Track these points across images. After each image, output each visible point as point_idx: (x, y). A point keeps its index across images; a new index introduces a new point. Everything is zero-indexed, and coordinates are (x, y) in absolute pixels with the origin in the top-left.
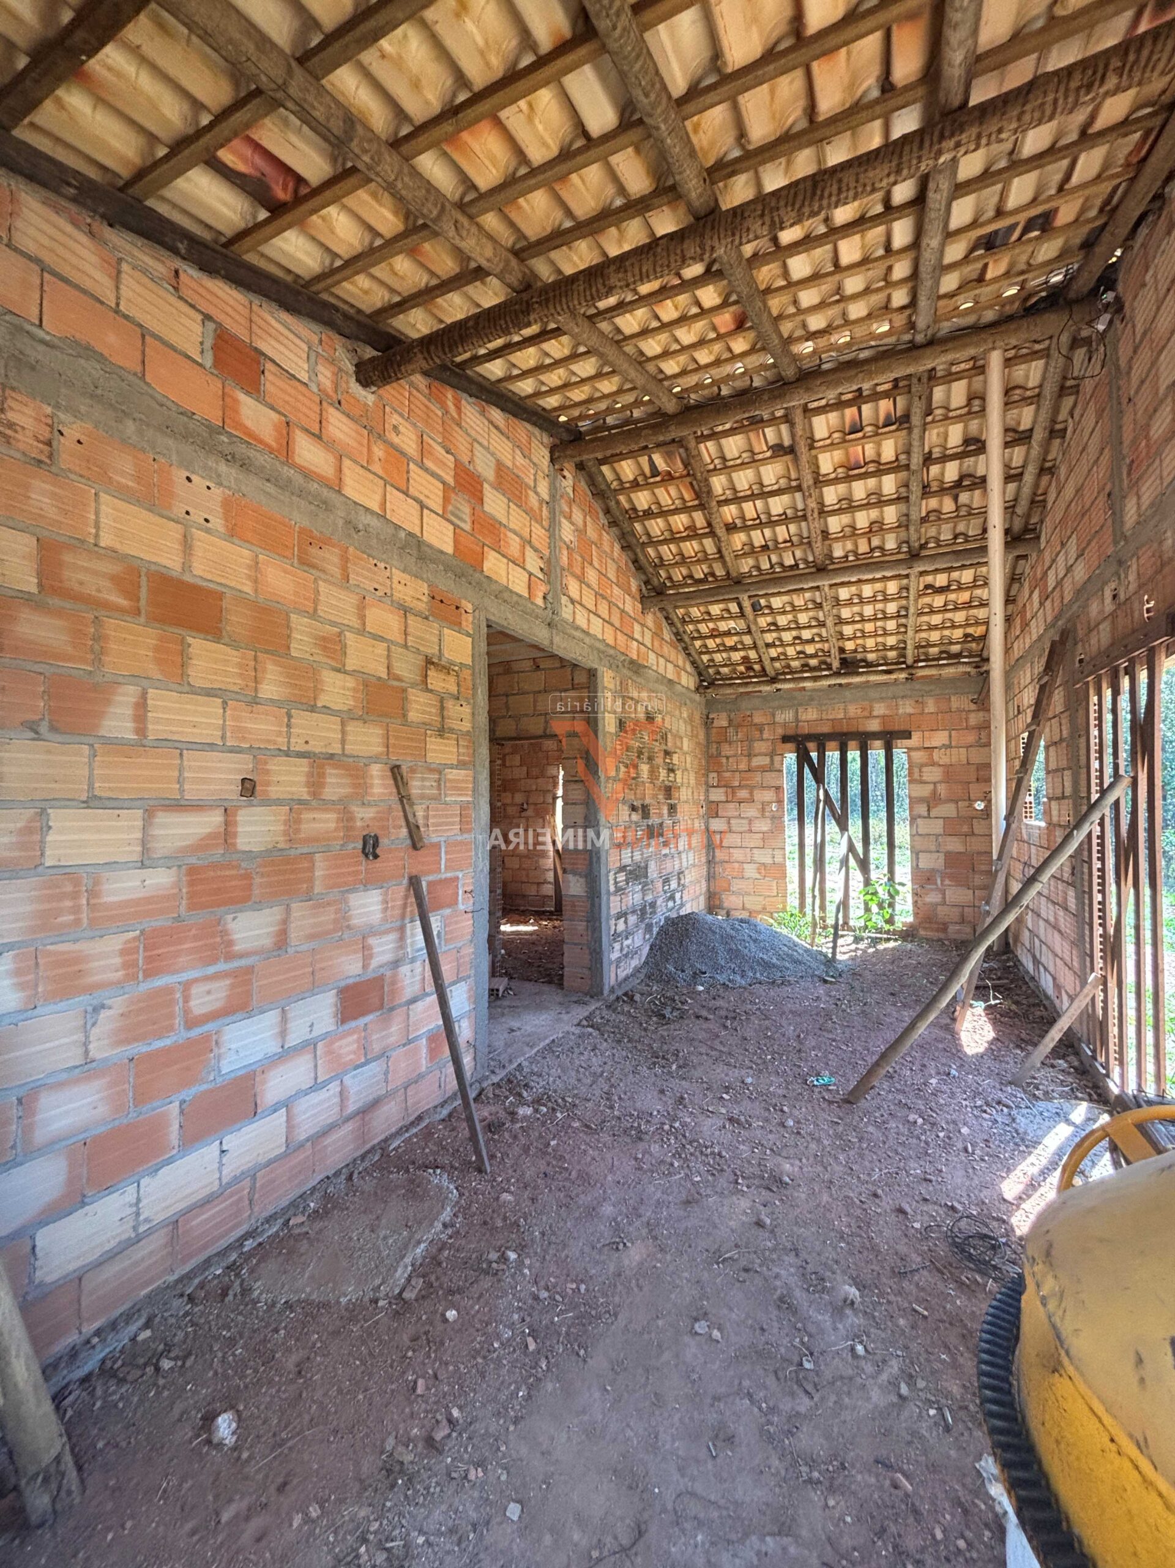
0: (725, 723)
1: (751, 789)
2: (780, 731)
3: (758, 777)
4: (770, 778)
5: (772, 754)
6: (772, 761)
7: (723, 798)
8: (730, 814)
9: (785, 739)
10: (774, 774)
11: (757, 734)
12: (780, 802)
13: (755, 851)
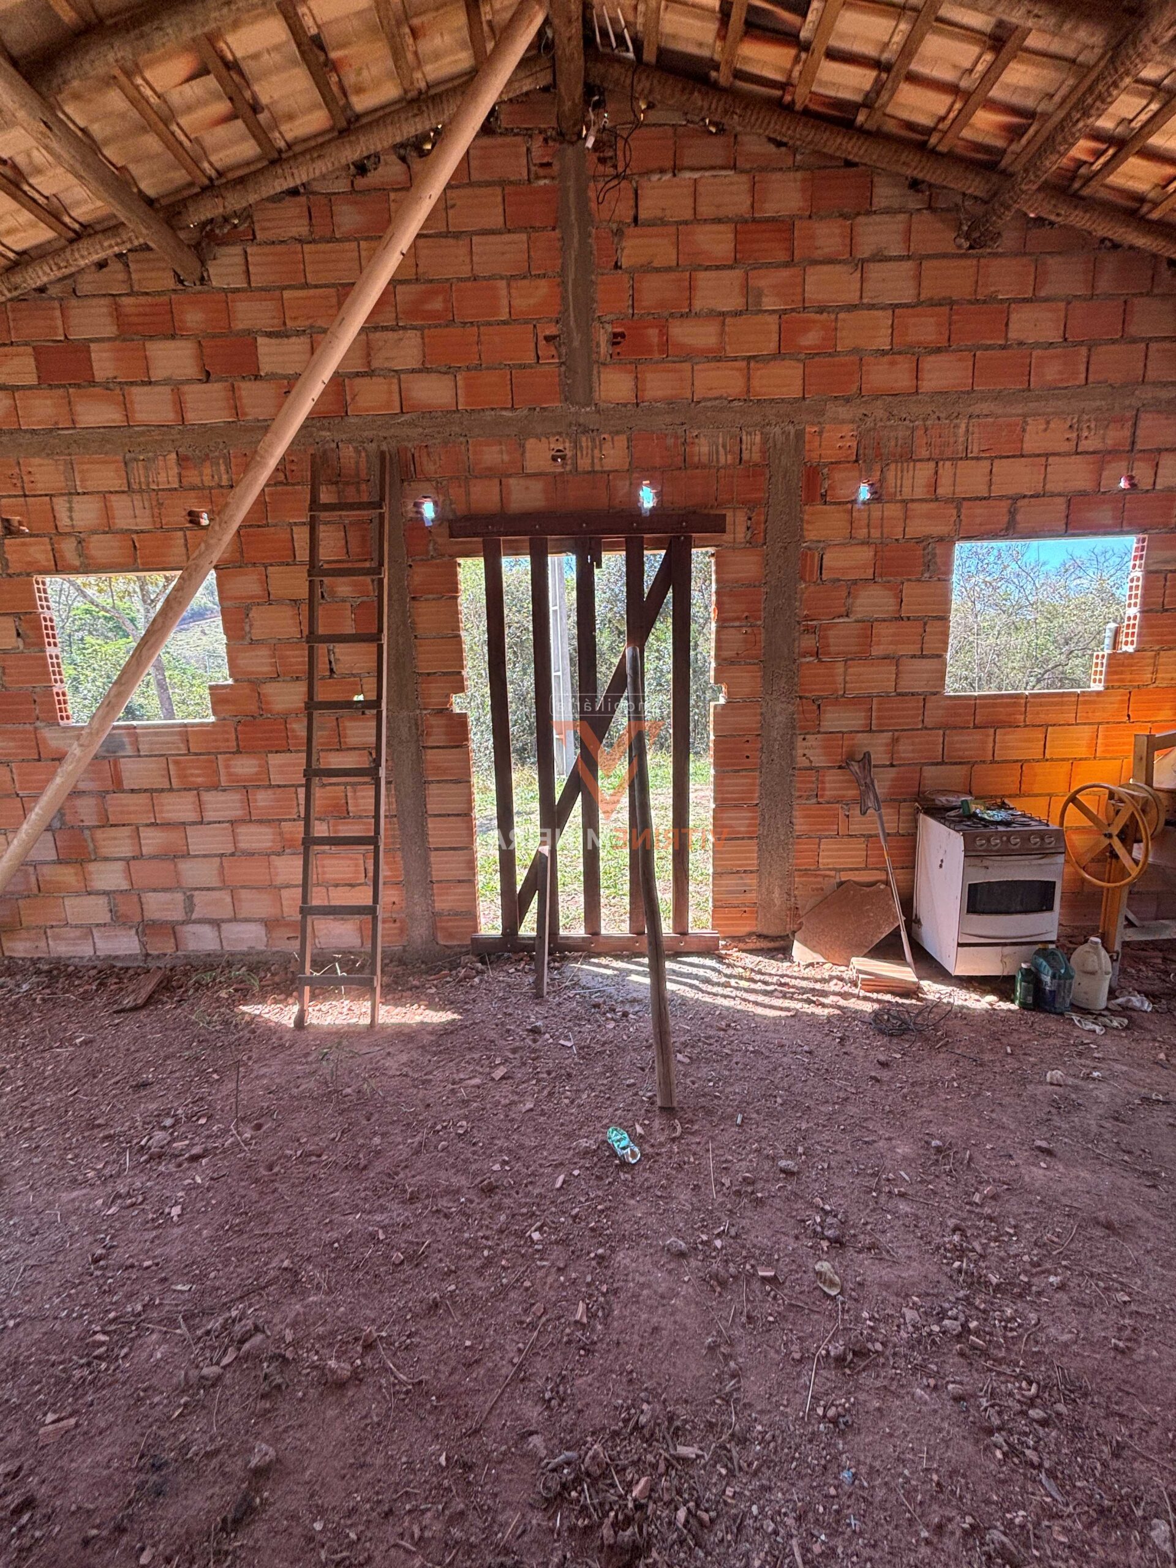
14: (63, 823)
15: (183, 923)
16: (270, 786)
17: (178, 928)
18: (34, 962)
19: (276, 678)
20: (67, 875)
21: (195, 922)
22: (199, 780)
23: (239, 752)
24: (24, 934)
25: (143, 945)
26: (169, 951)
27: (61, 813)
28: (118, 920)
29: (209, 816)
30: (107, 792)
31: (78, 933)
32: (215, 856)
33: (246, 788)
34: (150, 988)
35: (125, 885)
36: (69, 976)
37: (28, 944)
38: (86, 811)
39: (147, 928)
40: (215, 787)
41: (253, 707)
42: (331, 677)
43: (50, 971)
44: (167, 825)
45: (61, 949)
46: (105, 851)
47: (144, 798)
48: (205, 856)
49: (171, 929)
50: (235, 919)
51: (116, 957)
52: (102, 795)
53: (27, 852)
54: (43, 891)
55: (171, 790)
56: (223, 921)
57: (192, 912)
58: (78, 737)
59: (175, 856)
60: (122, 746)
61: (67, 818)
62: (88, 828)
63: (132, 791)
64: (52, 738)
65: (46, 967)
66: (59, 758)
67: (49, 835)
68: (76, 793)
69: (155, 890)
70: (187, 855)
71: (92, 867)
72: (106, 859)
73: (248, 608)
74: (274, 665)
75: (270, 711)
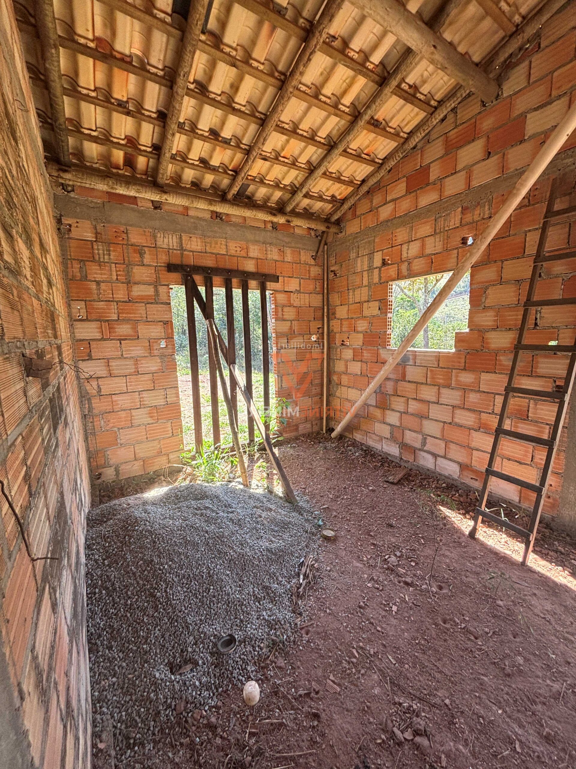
0: (90, 236)
1: (135, 323)
2: (163, 258)
3: (141, 310)
4: (155, 311)
5: (156, 284)
6: (157, 291)
7: (98, 336)
8: (108, 354)
9: (171, 268)
10: (160, 307)
11: (136, 258)
12: (169, 338)
13: (145, 394)
14: (380, 391)
15: (420, 450)
16: (479, 391)
17: (417, 451)
18: (362, 444)
19: (496, 328)
20: (378, 413)
21: (425, 451)
22: (441, 381)
23: (465, 369)
24: (360, 432)
25: (401, 453)
26: (411, 461)
27: (380, 386)
28: (393, 438)
29: (442, 401)
30: (399, 380)
31: (378, 438)
32: (441, 422)
33: (465, 390)
34: (400, 476)
35: (398, 424)
36: (371, 455)
37: (361, 436)
38: (389, 387)
39: (404, 446)
40: (448, 386)
41: (478, 345)
42: (534, 328)
43: (366, 451)
44: (422, 401)
45: (371, 443)
46: (393, 406)
47: (413, 386)
48: (436, 420)
49: (414, 451)
50: (445, 457)
51: (389, 454)
52: (397, 381)
53: (366, 400)
54: (369, 417)
55: (426, 384)
56: (439, 456)
57: (425, 446)
58: (392, 354)
59: (423, 416)
60: (408, 360)
61: (382, 389)
62: (389, 395)
63: (409, 381)
64: (383, 353)
65: (365, 449)
66: (384, 363)
67: (374, 395)
68: (387, 379)
69: (410, 430)
70: (427, 418)
71: (388, 412)
72: (393, 410)
73: (487, 288)
74: (496, 321)
75: (488, 349)
